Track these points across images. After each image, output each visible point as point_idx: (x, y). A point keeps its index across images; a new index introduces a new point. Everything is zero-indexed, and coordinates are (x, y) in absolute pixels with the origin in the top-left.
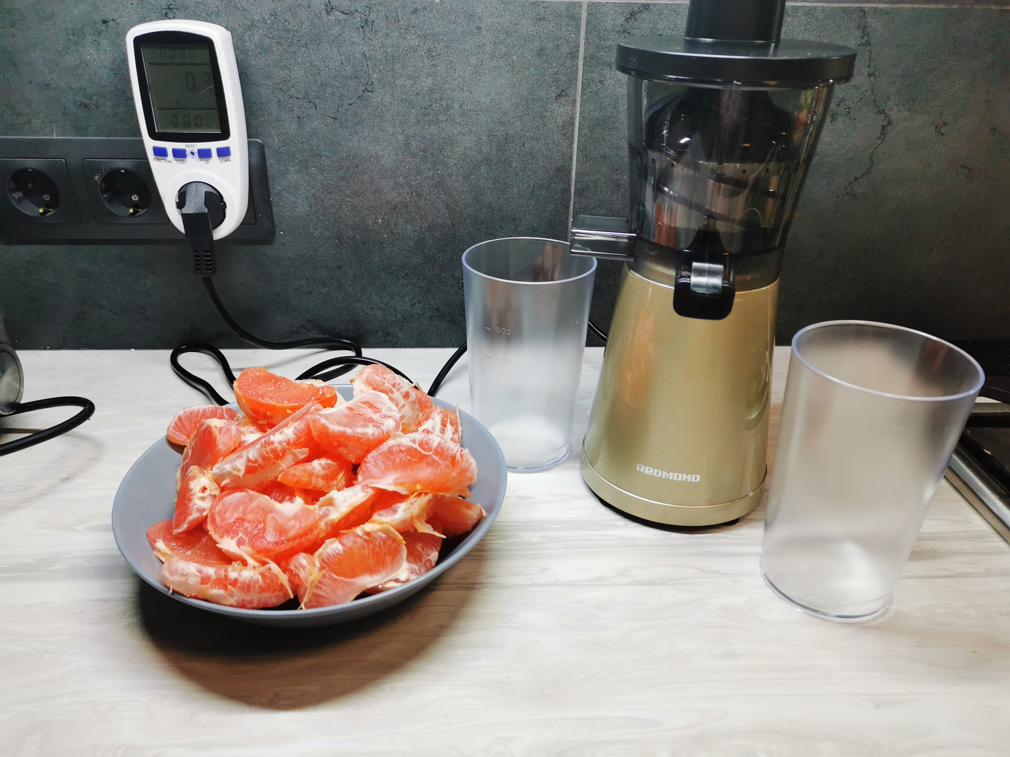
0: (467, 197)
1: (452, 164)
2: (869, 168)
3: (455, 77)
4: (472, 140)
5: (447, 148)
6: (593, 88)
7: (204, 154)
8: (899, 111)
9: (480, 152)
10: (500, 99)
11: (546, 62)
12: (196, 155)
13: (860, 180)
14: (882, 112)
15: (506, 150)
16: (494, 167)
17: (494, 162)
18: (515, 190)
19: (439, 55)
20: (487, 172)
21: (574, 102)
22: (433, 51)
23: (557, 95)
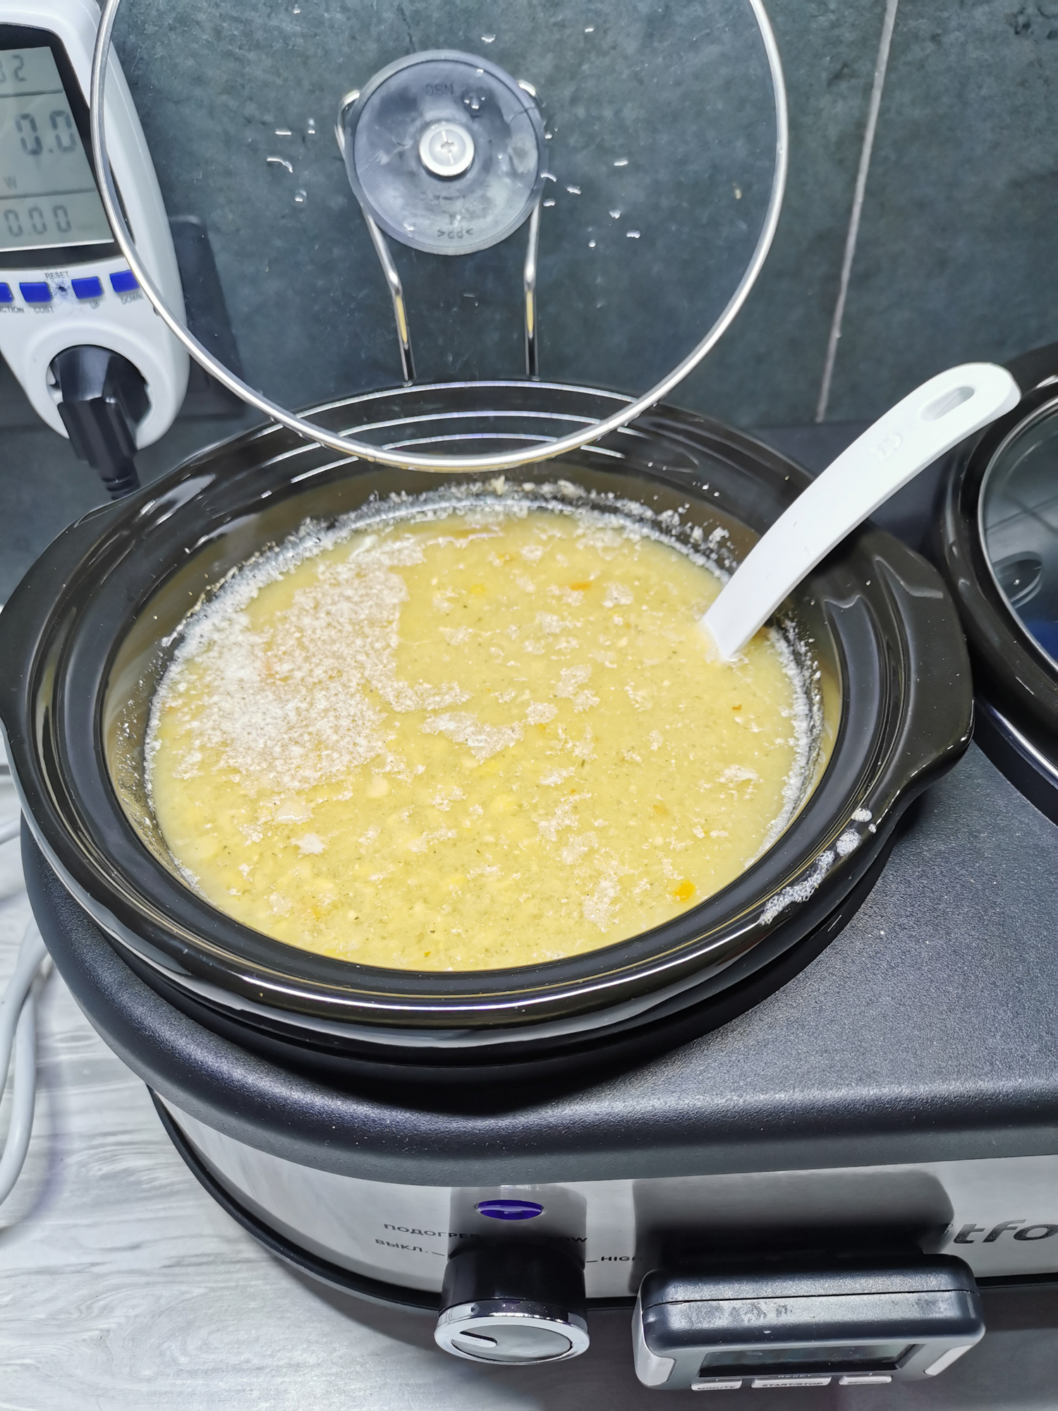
6: (916, 52)
7: (87, 289)
12: (71, 291)
23: (831, 76)
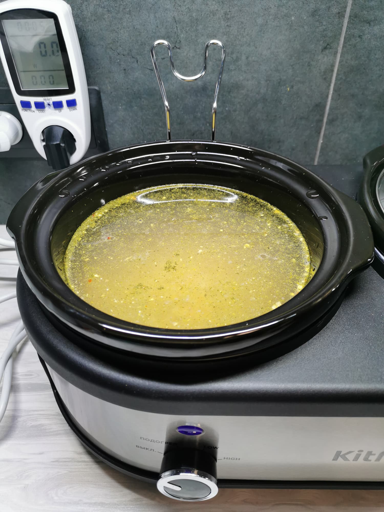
3: (244, 34)
7: (58, 105)
9: (258, 93)
10: (278, 52)
11: (318, 21)
12: (52, 106)
15: (278, 92)
19: (233, 17)
21: (336, 53)
22: (228, 14)
23: (323, 48)
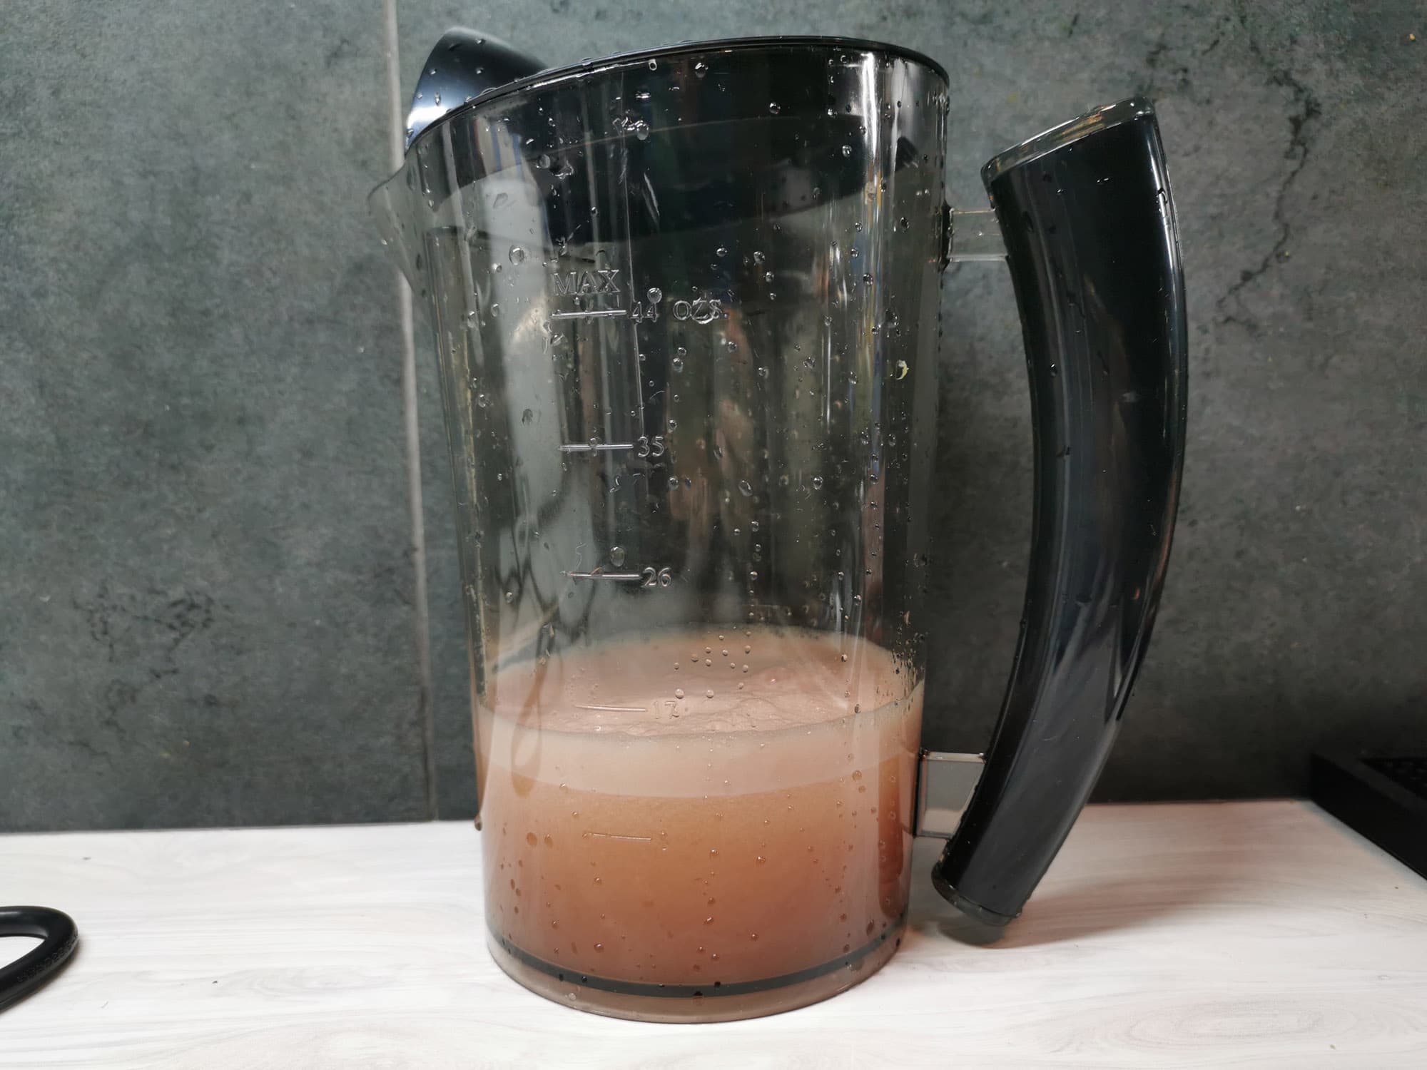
0: (95, 357)
1: (46, 260)
2: (1280, 244)
4: (95, 189)
5: (27, 215)
8: (1331, 73)
13: (1260, 279)
14: (1283, 79)
16: (166, 265)
17: (166, 251)
18: (236, 331)
20: (149, 282)
